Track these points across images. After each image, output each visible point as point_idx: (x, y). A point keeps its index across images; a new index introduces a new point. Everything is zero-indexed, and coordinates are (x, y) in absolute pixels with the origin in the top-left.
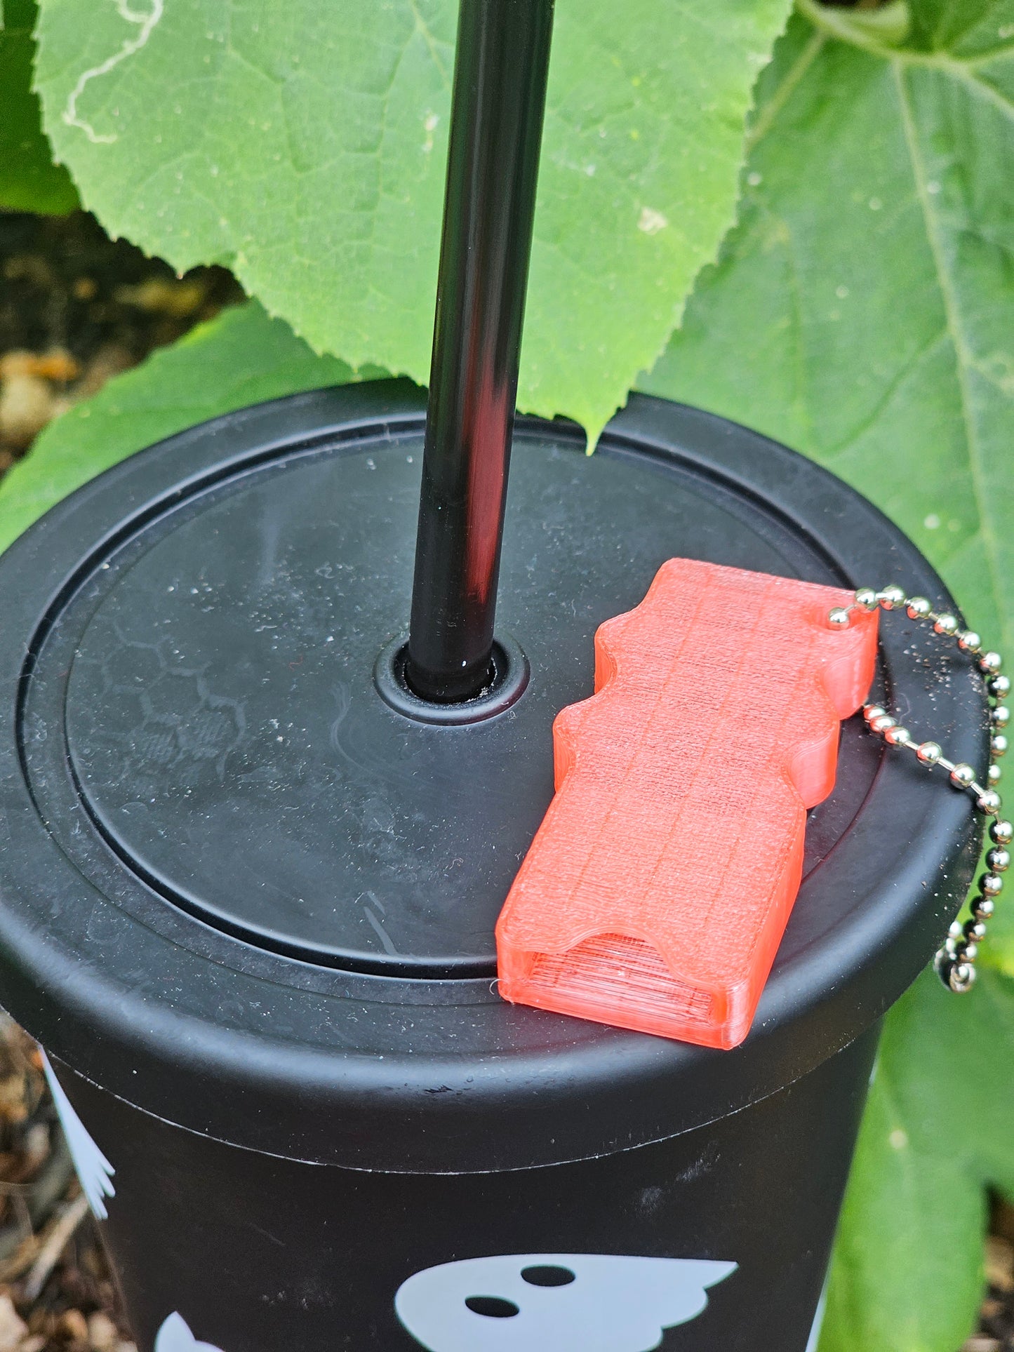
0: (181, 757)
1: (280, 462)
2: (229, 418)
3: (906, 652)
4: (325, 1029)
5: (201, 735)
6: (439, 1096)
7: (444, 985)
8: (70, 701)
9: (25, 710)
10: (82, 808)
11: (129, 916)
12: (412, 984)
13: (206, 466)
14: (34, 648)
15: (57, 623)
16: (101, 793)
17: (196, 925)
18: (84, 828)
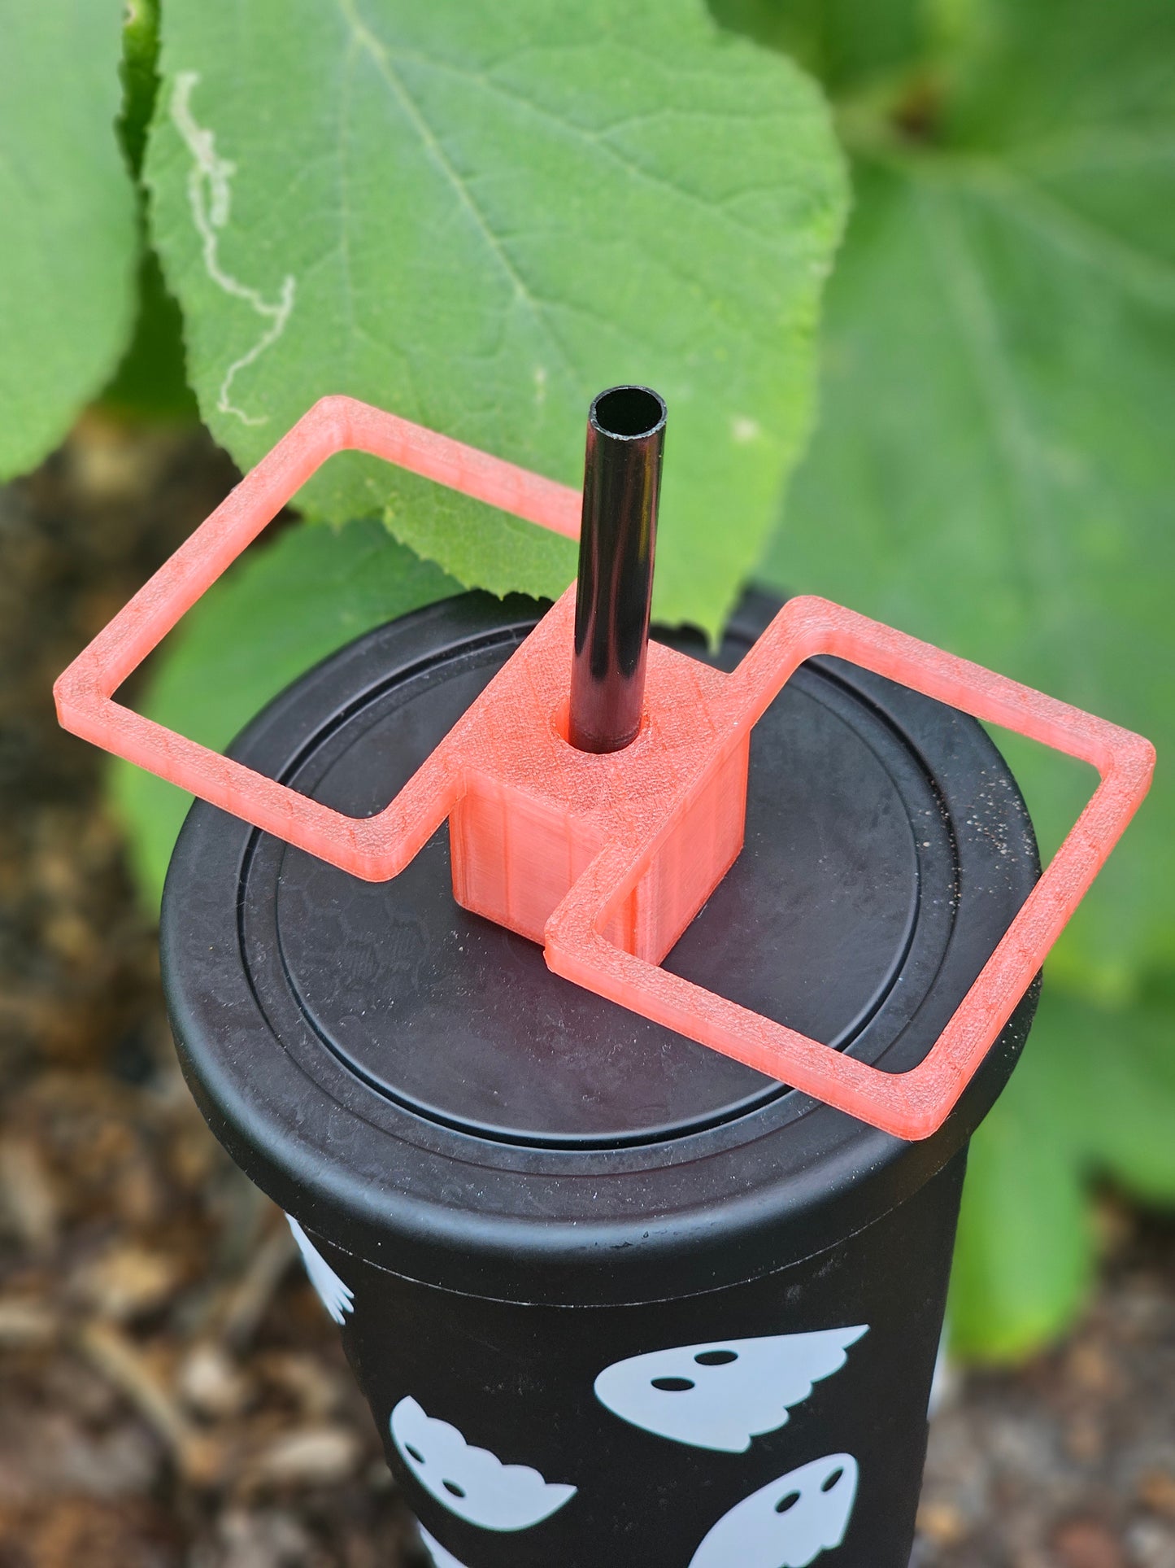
0: (381, 971)
1: (424, 674)
2: (375, 637)
3: (969, 822)
4: (527, 1203)
5: (394, 951)
6: (623, 1250)
7: (617, 1154)
8: (280, 926)
9: (245, 934)
10: (305, 1020)
11: (359, 1117)
12: (591, 1155)
13: (363, 688)
14: (243, 877)
15: (257, 850)
16: (320, 1010)
17: (412, 1118)
18: (309, 1038)
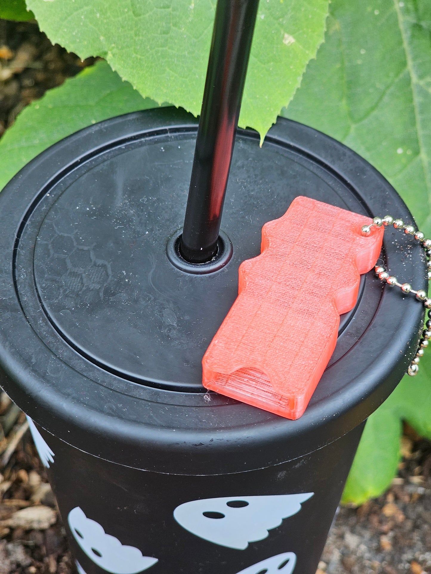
0: (84, 288)
1: (122, 146)
2: (100, 125)
3: (393, 243)
4: (150, 417)
5: (93, 278)
6: (199, 447)
7: (199, 395)
8: (35, 261)
9: (16, 264)
10: (42, 310)
11: (65, 363)
12: (186, 395)
13: (91, 149)
14: (19, 235)
15: (28, 222)
16: (51, 306)
17: (93, 366)
18: (44, 320)
